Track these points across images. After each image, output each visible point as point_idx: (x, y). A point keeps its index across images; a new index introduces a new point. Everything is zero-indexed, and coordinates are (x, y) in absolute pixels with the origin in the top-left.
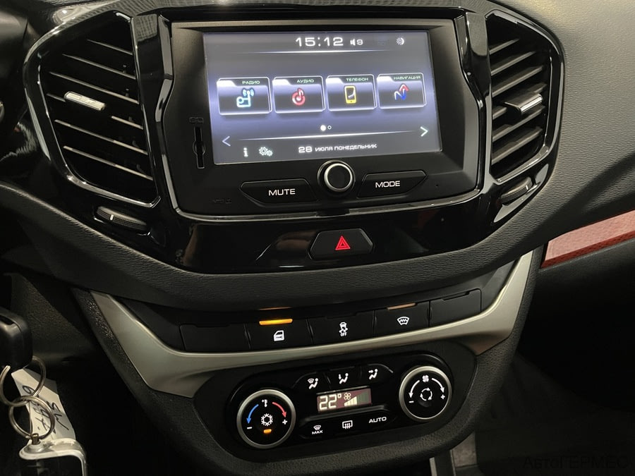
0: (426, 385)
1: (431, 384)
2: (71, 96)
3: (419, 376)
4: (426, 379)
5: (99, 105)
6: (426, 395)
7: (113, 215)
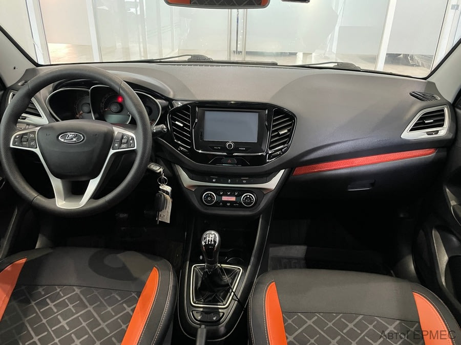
0: (248, 198)
1: (249, 198)
2: (177, 122)
3: (247, 195)
4: (248, 196)
5: (182, 125)
6: (248, 200)
7: (182, 148)
